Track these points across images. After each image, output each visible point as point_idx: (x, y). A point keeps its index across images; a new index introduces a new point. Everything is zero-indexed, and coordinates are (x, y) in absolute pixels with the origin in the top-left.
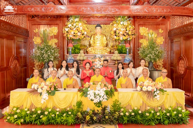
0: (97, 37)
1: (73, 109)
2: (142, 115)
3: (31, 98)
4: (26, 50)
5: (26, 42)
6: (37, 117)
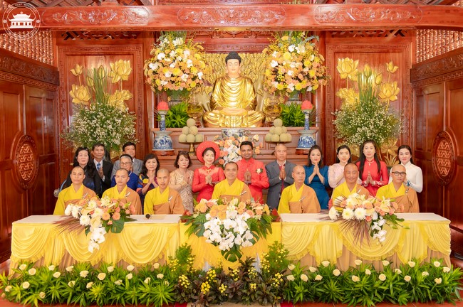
0: (229, 84)
1: (167, 267)
2: (342, 281)
3: (63, 240)
4: (52, 118)
5: (51, 100)
6: (78, 286)
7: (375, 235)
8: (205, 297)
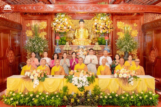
0: (80, 30)
1: (60, 93)
2: (118, 98)
3: (24, 84)
4: (20, 41)
5: (19, 35)
6: (29, 99)
7: (130, 83)
8: (72, 104)
